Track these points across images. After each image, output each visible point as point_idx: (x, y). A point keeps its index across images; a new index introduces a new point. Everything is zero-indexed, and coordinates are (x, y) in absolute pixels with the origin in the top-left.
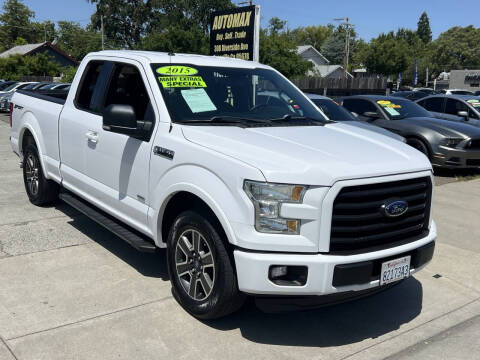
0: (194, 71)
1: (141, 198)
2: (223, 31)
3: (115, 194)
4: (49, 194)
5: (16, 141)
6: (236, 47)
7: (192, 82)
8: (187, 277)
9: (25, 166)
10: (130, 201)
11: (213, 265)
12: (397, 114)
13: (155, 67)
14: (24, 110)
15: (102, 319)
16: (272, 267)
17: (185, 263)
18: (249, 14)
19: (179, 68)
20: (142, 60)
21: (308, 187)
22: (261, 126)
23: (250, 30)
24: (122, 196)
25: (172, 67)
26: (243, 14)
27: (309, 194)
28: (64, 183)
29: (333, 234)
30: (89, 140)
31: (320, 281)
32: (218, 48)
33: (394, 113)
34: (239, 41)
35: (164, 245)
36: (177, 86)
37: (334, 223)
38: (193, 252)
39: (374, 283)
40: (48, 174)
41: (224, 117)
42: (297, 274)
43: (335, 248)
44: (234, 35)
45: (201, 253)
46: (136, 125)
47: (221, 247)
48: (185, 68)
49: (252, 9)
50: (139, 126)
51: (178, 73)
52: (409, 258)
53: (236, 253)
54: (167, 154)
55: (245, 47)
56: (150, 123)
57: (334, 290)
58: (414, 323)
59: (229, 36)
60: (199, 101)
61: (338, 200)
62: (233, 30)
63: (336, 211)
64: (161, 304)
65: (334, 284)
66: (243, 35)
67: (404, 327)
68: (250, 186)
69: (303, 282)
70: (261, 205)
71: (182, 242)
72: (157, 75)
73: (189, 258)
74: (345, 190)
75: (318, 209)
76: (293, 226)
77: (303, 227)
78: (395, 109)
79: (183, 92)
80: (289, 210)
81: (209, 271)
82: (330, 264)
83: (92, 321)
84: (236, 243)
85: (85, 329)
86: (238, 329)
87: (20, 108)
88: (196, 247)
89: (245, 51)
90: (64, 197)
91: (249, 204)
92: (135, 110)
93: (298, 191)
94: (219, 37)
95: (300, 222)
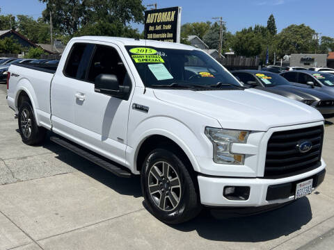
0: (154, 52)
1: (120, 140)
2: (154, 24)
3: (99, 137)
4: (40, 137)
5: (13, 100)
6: (164, 36)
7: (154, 59)
8: (157, 195)
9: (19, 117)
10: (109, 141)
11: (179, 186)
12: (269, 83)
13: (128, 48)
14: (19, 78)
16: (226, 187)
17: (157, 184)
18: (173, 13)
19: (145, 49)
20: (119, 43)
21: (251, 132)
22: (205, 90)
23: (174, 24)
24: (104, 138)
25: (140, 49)
26: (170, 13)
27: (251, 136)
28: (54, 129)
29: (267, 165)
30: (78, 99)
31: (258, 197)
32: (150, 36)
33: (267, 82)
34: (166, 31)
35: (138, 173)
36: (145, 61)
37: (268, 157)
38: (162, 177)
39: (291, 198)
40: (40, 122)
41: (180, 84)
42: (242, 192)
43: (268, 175)
44: (162, 27)
45: (169, 178)
46: (118, 88)
47: (187, 174)
48: (148, 49)
49: (176, 9)
50: (120, 90)
51: (144, 53)
52: (312, 180)
53: (199, 178)
54: (143, 109)
55: (170, 35)
56: (128, 87)
57: (267, 203)
59: (158, 28)
60: (161, 72)
61: (271, 141)
62: (162, 24)
63: (269, 149)
64: (139, 214)
65: (268, 199)
66: (169, 27)
67: (304, 228)
68: (209, 131)
69: (247, 198)
70: (217, 145)
71: (154, 171)
72: (130, 54)
73: (159, 182)
74: (275, 134)
75: (257, 147)
76: (239, 159)
77: (247, 160)
78: (268, 79)
79: (149, 65)
80: (238, 148)
81: (176, 191)
82: (265, 185)
83: (93, 227)
84: (199, 171)
86: (195, 231)
87: (17, 76)
88: (165, 173)
89: (170, 38)
90: (54, 139)
91: (210, 144)
92: (118, 77)
93: (244, 135)
94: (151, 28)
95: (245, 156)
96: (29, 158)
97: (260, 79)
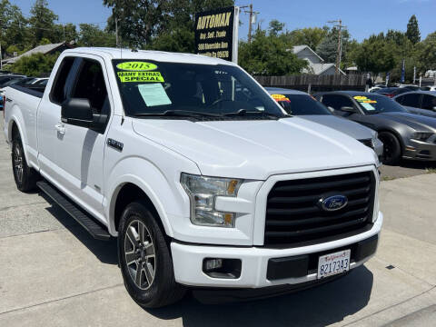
0: (153, 67)
1: (97, 188)
2: (206, 31)
3: (78, 183)
5: (7, 131)
6: (217, 46)
7: (150, 77)
8: (134, 266)
10: (89, 190)
11: (154, 256)
12: (373, 109)
13: (115, 62)
14: (12, 103)
15: (49, 305)
16: (206, 260)
17: (133, 252)
18: (229, 15)
19: (140, 63)
20: (104, 56)
21: (243, 181)
22: (212, 120)
23: (229, 29)
24: (84, 185)
25: (132, 63)
26: (224, 15)
27: (243, 188)
28: (41, 171)
29: (268, 228)
30: (59, 132)
31: (254, 275)
32: (201, 47)
33: (369, 108)
34: (220, 40)
35: (115, 234)
36: (135, 80)
37: (268, 217)
38: (139, 242)
39: (311, 277)
40: (30, 163)
41: (177, 111)
42: (232, 267)
43: (270, 242)
44: (215, 35)
45: (146, 243)
46: (92, 118)
47: (161, 239)
48: (145, 64)
49: (231, 9)
51: (138, 69)
52: (349, 251)
53: (173, 245)
55: (225, 45)
56: (106, 116)
57: (268, 283)
58: (358, 314)
59: (211, 35)
60: (155, 95)
61: (272, 194)
62: (215, 30)
63: (270, 205)
65: (269, 277)
66: (223, 34)
67: (348, 319)
68: (187, 179)
69: (238, 275)
70: (197, 198)
71: (130, 230)
72: (116, 70)
73: (136, 248)
74: (279, 184)
75: (252, 204)
76: (229, 219)
77: (238, 220)
78: (372, 104)
79: (140, 86)
80: (225, 203)
81: (151, 260)
82: (263, 257)
84: (172, 236)
85: (29, 315)
86: (181, 319)
87: (10, 101)
88: (141, 237)
89: (225, 49)
90: (41, 185)
91: (185, 197)
92: (91, 104)
93: (234, 185)
94: (203, 36)
95: (235, 215)
96: (11, 209)
97: (359, 103)
